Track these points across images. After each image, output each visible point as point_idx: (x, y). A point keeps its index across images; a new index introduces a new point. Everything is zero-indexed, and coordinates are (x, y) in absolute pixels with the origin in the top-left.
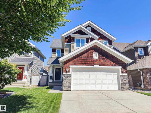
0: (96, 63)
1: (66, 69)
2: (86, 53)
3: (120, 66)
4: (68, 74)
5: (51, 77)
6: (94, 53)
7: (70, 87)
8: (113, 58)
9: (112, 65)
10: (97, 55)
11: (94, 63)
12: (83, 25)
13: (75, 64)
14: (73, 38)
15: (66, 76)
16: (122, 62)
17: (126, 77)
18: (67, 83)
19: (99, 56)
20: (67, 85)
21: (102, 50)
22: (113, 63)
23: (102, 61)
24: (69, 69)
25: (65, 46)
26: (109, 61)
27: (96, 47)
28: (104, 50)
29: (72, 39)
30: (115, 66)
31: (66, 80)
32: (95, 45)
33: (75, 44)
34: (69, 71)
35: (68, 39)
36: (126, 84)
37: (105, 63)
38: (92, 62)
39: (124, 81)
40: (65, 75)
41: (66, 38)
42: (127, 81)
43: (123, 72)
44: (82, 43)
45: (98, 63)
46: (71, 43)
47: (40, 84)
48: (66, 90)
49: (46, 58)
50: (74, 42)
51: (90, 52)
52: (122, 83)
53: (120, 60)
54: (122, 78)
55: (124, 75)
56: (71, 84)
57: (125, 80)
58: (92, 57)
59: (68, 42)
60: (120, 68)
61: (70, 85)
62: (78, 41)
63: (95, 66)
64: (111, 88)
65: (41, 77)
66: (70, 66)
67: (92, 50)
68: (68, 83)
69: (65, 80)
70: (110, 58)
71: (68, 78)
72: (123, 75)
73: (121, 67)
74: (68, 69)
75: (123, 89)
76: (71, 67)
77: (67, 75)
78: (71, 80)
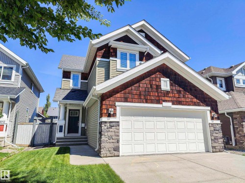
0: (167, 99)
1: (108, 110)
2: (148, 78)
3: (207, 105)
4: (112, 119)
5: (61, 127)
6: (162, 79)
7: (117, 149)
8: (196, 90)
9: (195, 104)
10: (168, 82)
11: (163, 98)
12: (134, 26)
13: (126, 100)
14: (115, 50)
15: (108, 124)
16: (211, 98)
17: (219, 127)
18: (111, 141)
19: (171, 85)
20: (112, 145)
21: (176, 74)
22: (195, 100)
23: (177, 95)
24: (115, 110)
25: (97, 64)
26: (190, 96)
27: (165, 67)
28: (179, 75)
29: (111, 51)
30: (199, 105)
31: (110, 134)
32: (164, 64)
33: (119, 61)
34: (114, 115)
35: (103, 51)
36: (219, 140)
37: (183, 99)
38: (159, 97)
39: (215, 135)
40: (106, 122)
41: (99, 49)
42: (221, 135)
43: (212, 118)
44: (131, 60)
45: (170, 99)
46: (111, 58)
47: (35, 143)
48: (109, 154)
49: (43, 91)
50: (116, 57)
51: (154, 76)
52: (213, 138)
53: (208, 95)
54: (212, 129)
55: (215, 124)
56: (118, 142)
57: (217, 132)
58: (158, 87)
59: (103, 57)
60: (208, 110)
61: (116, 145)
62: (124, 57)
63: (165, 104)
64: (193, 148)
65: (37, 126)
66: (117, 104)
67: (158, 73)
68: (113, 141)
69: (106, 134)
70: (191, 89)
71: (113, 129)
72: (213, 124)
73: (209, 108)
74: (111, 110)
75: (215, 150)
76: (119, 106)
77: (110, 122)
78: (118, 132)
